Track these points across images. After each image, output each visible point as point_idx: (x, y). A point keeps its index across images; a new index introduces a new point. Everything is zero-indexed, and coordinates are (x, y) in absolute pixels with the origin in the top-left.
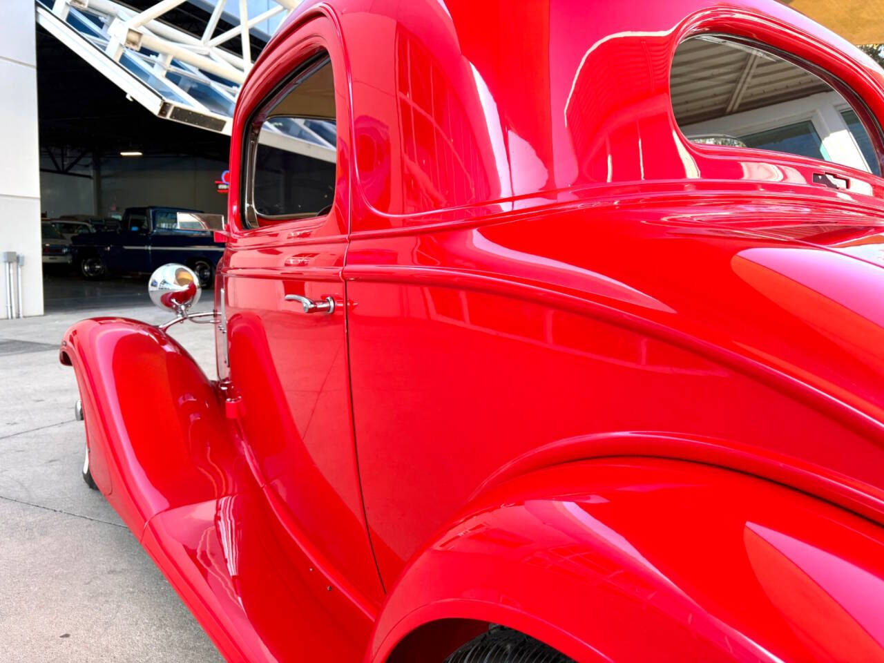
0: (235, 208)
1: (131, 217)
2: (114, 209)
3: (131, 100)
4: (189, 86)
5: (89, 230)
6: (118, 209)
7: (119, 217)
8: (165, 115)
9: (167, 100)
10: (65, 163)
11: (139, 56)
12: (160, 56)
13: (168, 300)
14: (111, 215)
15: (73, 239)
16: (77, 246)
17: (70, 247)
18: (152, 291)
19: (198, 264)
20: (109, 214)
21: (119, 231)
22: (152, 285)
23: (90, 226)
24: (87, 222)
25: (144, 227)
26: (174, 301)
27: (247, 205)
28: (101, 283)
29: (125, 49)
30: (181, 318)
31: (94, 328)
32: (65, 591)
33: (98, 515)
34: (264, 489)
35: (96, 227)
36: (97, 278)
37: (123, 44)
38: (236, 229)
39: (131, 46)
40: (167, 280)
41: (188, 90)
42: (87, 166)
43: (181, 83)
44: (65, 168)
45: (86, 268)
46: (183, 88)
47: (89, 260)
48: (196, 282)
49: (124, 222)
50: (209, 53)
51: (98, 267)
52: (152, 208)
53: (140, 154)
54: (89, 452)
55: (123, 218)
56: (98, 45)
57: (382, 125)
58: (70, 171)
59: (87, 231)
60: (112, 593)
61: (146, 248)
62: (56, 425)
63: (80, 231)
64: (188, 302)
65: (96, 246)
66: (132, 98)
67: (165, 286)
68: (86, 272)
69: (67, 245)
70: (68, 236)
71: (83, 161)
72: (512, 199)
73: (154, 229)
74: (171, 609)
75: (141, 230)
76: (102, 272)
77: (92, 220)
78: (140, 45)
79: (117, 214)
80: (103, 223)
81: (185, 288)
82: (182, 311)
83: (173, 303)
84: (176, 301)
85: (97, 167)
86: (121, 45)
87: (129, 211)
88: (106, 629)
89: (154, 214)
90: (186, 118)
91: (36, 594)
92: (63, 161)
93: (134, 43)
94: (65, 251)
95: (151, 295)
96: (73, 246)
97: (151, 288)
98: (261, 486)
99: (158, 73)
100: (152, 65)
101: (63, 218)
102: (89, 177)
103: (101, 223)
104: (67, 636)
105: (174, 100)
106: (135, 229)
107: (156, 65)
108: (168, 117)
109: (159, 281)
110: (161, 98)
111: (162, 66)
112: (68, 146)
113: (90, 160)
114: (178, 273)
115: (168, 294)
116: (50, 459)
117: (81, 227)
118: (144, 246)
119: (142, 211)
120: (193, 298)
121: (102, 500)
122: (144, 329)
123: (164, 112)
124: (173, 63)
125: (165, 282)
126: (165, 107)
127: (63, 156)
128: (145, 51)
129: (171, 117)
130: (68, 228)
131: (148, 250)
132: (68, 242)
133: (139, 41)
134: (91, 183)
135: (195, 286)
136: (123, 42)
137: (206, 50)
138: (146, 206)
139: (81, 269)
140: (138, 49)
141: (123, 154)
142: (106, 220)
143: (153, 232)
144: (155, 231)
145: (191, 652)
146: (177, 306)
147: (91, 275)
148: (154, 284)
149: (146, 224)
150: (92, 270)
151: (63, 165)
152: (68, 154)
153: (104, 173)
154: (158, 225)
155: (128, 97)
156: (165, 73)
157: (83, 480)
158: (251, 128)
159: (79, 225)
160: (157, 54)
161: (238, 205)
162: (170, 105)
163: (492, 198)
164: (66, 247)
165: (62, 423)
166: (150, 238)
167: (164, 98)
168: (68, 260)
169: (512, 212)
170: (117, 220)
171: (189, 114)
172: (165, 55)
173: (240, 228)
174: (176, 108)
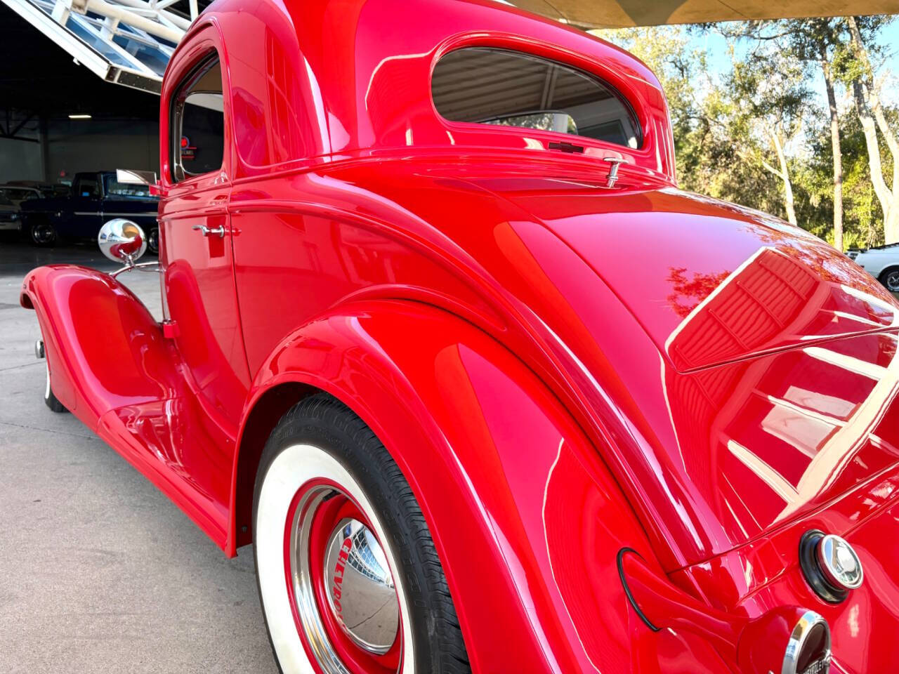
0: (166, 167)
1: (82, 183)
2: (63, 174)
3: (78, 64)
4: (136, 48)
5: (37, 196)
6: (67, 174)
7: (70, 184)
8: (112, 79)
9: (115, 65)
10: (10, 126)
11: (85, 19)
12: (107, 19)
13: (116, 250)
14: (60, 181)
15: (22, 204)
16: (26, 211)
17: (19, 214)
18: (101, 244)
19: (153, 231)
20: (58, 180)
21: (70, 196)
22: (101, 238)
23: (39, 192)
24: (36, 188)
25: (96, 193)
26: (122, 251)
27: (175, 164)
28: (52, 250)
29: (72, 12)
30: (129, 267)
31: (51, 273)
32: (35, 476)
33: (60, 429)
34: (197, 396)
35: (45, 193)
36: (49, 245)
37: (69, 8)
38: (167, 184)
39: (77, 10)
40: (115, 234)
41: (135, 53)
42: (34, 130)
43: (128, 46)
44: (11, 131)
45: (36, 234)
46: (130, 51)
47: (39, 227)
48: (142, 235)
49: (75, 187)
50: (157, 16)
51: (49, 233)
52: (104, 173)
53: (90, 117)
54: (50, 374)
55: (73, 184)
56: (44, 8)
57: (260, 102)
58: (16, 135)
59: (36, 197)
60: (73, 476)
61: (98, 214)
62: (17, 367)
63: (29, 197)
64: (135, 252)
65: (46, 212)
66: (79, 62)
67: (114, 238)
68: (36, 239)
69: (17, 211)
70: (17, 202)
71: (29, 125)
72: (331, 155)
73: (106, 195)
74: (122, 485)
75: (92, 195)
76: (53, 239)
77: (40, 186)
78: (86, 9)
79: (67, 180)
80: (52, 189)
81: (132, 240)
82: (129, 260)
83: (121, 253)
84: (124, 252)
85: (44, 130)
86: (67, 9)
87: (80, 176)
88: (70, 497)
89: (105, 179)
90: (133, 83)
91: (11, 477)
92: (8, 125)
93: (80, 7)
94: (14, 217)
95: (101, 246)
96: (21, 211)
97: (100, 241)
98: (195, 393)
99: (105, 36)
100: (99, 28)
101: (9, 184)
102: (36, 141)
103: (49, 189)
104: (38, 501)
105: (121, 64)
106: (86, 194)
107: (103, 29)
108: (115, 81)
109: (108, 234)
110: (108, 62)
111: (109, 30)
112: (13, 109)
113: (36, 123)
114: (125, 227)
115: (115, 245)
116: (15, 391)
117: (29, 193)
118: (96, 212)
119: (93, 176)
120: (139, 250)
121: (63, 419)
122: (96, 275)
123: (111, 76)
124: (121, 26)
125: (113, 235)
126: (112, 71)
127: (8, 119)
128: (92, 15)
129: (119, 81)
130: (16, 194)
131: (100, 216)
132: (17, 208)
133: (85, 5)
134: (39, 147)
135: (140, 239)
136: (69, 5)
137: (154, 13)
138: (96, 171)
139: (31, 236)
140: (85, 13)
141: (71, 117)
142: (55, 186)
143: (104, 198)
144: (107, 197)
145: (138, 508)
146: (125, 256)
147: (42, 241)
148: (103, 237)
149: (97, 189)
150: (42, 237)
151: (8, 128)
152: (14, 117)
153: (51, 136)
154: (109, 191)
155: (75, 61)
156: (112, 36)
157: (45, 405)
158: (176, 102)
159: (28, 191)
160: (103, 18)
161: (168, 164)
162: (117, 69)
163: (318, 154)
164: (14, 213)
165: (23, 366)
166: (102, 204)
167: (111, 62)
168: (17, 226)
169: (332, 162)
170: (67, 186)
171: (137, 79)
172: (112, 18)
173: (170, 183)
174: (123, 73)
